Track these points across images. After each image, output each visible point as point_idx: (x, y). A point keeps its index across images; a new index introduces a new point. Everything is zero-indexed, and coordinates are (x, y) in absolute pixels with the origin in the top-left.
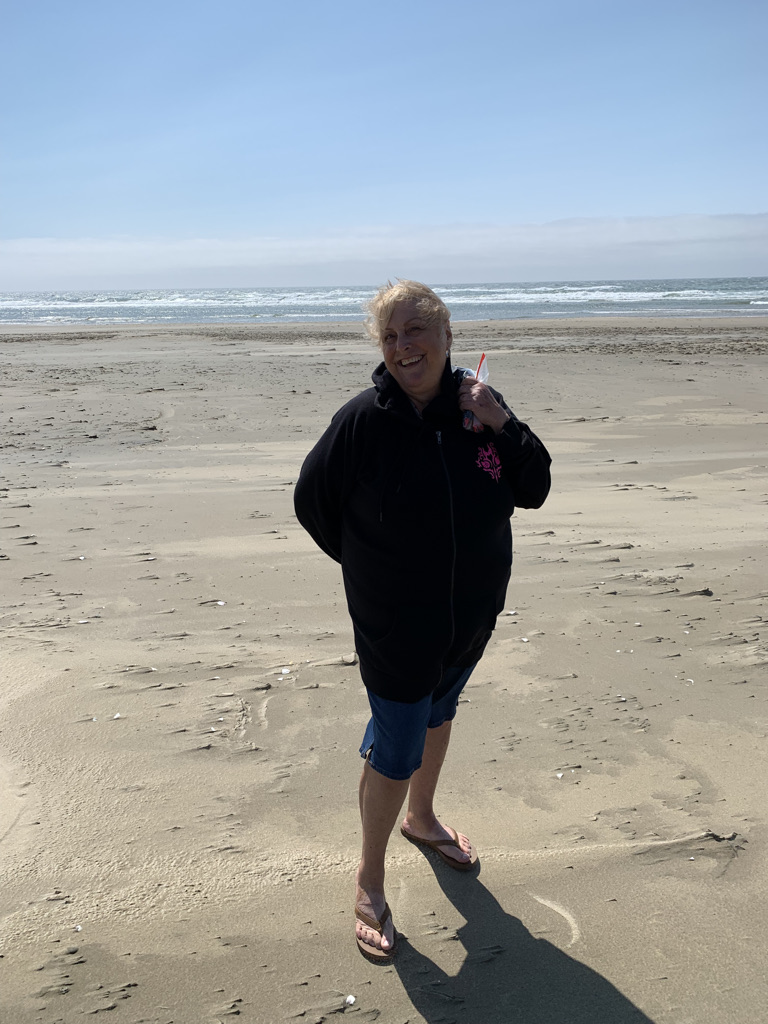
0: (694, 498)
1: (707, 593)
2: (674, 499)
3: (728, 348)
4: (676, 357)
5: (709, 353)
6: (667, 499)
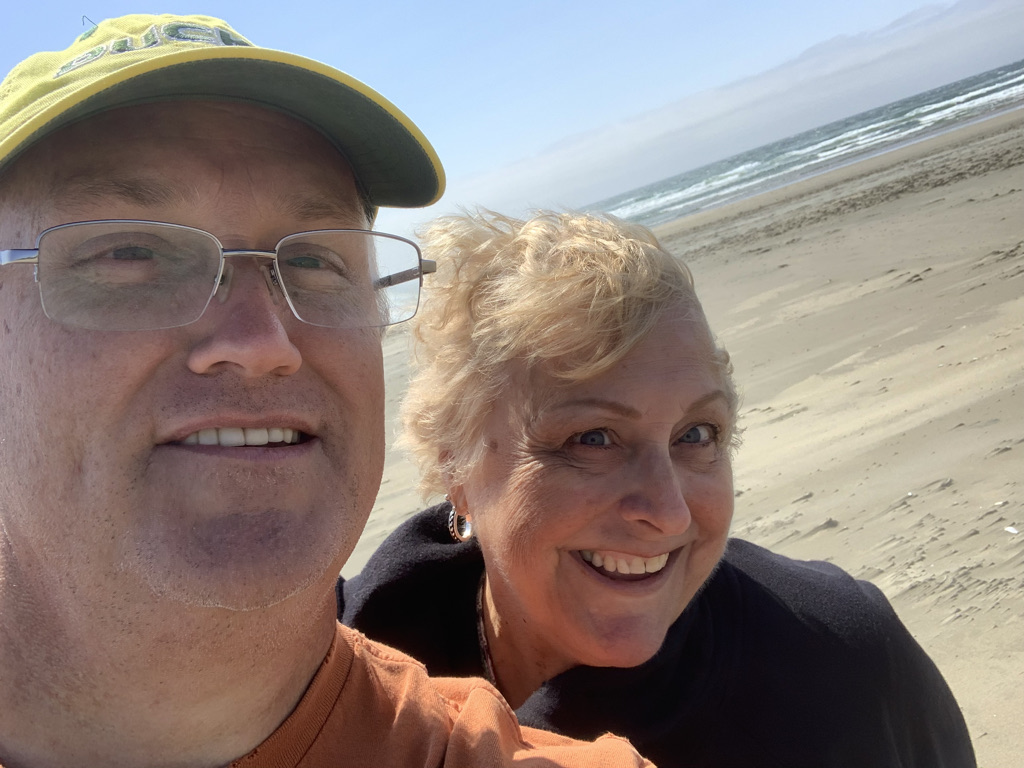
0: (805, 409)
1: (831, 524)
2: (781, 418)
3: (820, 214)
4: (764, 243)
5: (800, 226)
6: (772, 421)
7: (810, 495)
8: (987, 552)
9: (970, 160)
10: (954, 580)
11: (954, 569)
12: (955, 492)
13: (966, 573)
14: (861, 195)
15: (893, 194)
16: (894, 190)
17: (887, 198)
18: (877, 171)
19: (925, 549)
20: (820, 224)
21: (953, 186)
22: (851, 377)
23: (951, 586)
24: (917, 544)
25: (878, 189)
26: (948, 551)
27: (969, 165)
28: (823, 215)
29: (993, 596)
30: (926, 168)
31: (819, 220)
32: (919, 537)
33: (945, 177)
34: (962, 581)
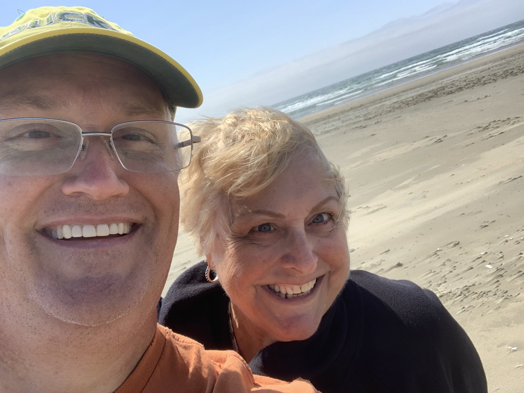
1: (399, 265)
6: (370, 213)
7: (388, 251)
8: (477, 278)
9: (465, 81)
10: (461, 293)
11: (461, 286)
12: (461, 248)
13: (467, 288)
14: (411, 99)
15: (427, 98)
16: (428, 96)
17: (424, 100)
18: (419, 87)
19: (446, 277)
20: (391, 113)
21: (457, 94)
22: (408, 191)
23: (460, 295)
24: (442, 274)
25: (420, 95)
26: (458, 277)
27: (465, 83)
28: (393, 109)
29: (481, 300)
30: (443, 85)
31: (390, 111)
32: (443, 271)
33: (453, 89)
34: (465, 292)
